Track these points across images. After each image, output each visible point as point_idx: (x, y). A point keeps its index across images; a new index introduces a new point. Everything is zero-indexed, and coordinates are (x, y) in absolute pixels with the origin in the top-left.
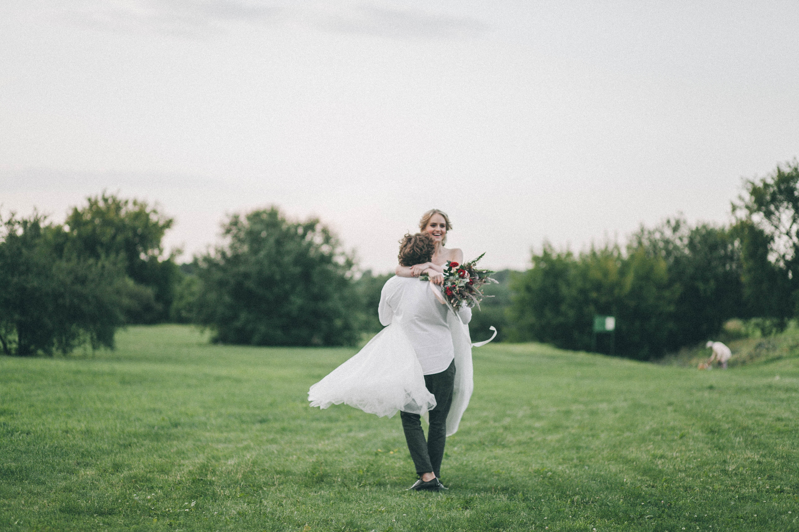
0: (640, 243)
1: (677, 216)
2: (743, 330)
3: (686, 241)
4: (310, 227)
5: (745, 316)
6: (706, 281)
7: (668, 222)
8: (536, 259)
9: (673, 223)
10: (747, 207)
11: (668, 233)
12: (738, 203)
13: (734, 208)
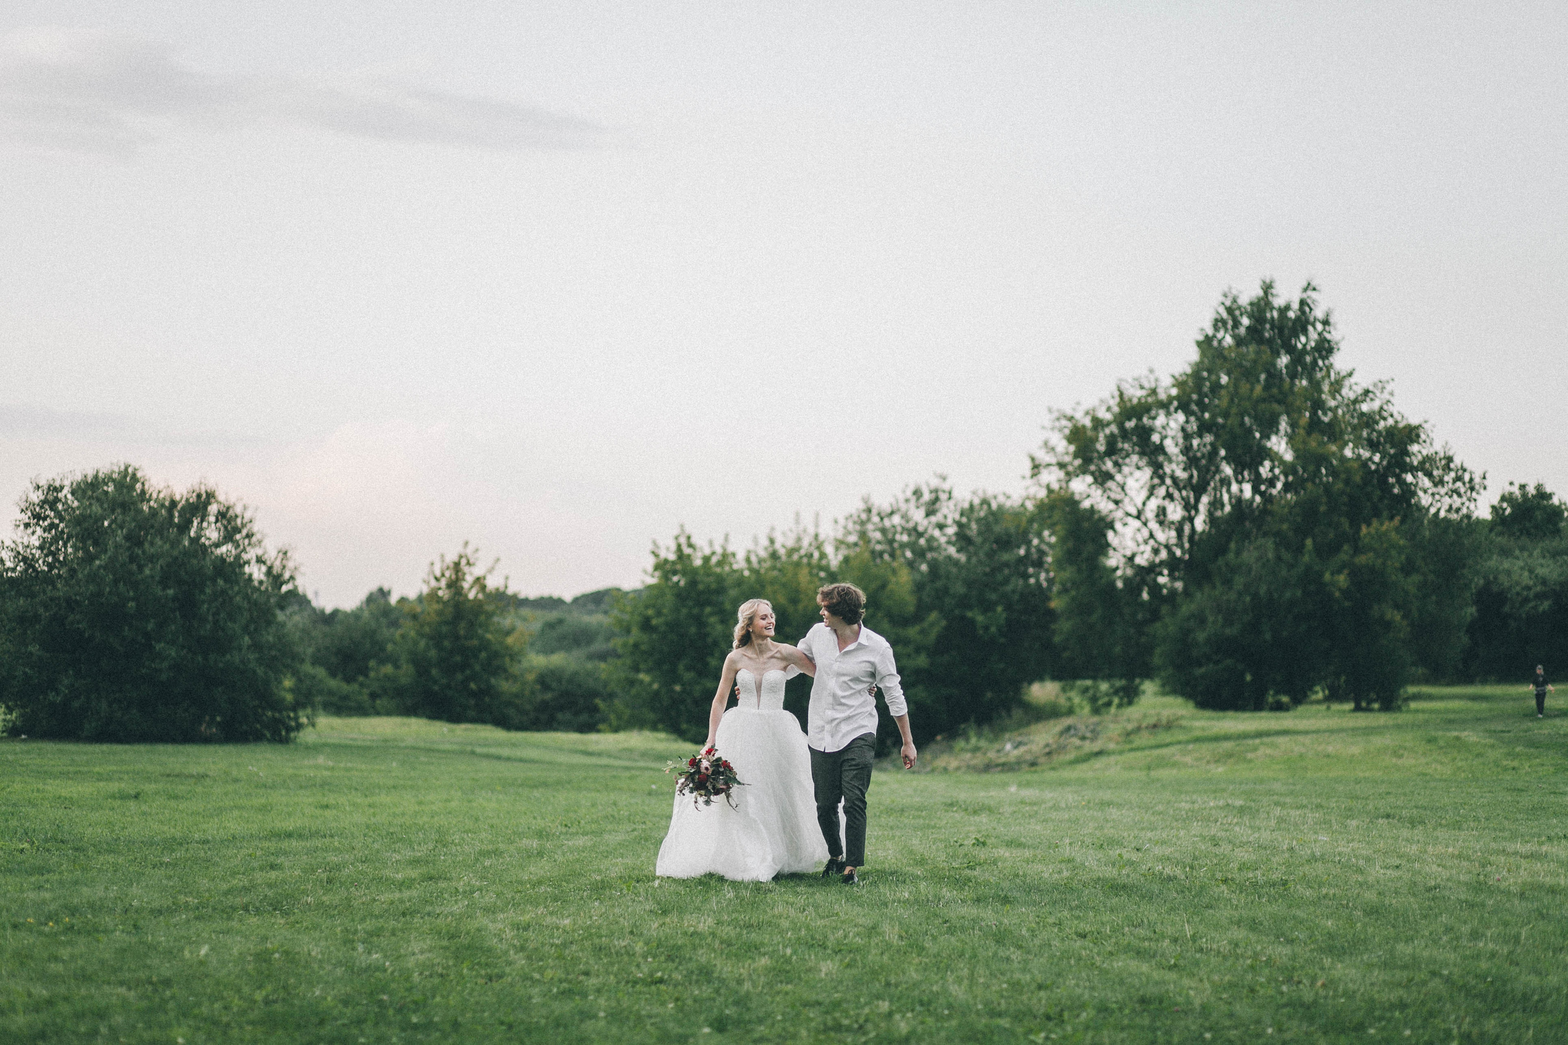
0: (863, 535)
1: (935, 483)
2: (1062, 701)
3: (951, 530)
4: (199, 505)
5: (1065, 673)
6: (987, 607)
7: (917, 493)
8: (662, 566)
9: (927, 497)
10: (1062, 466)
11: (918, 515)
12: (1044, 457)
13: (1036, 467)
